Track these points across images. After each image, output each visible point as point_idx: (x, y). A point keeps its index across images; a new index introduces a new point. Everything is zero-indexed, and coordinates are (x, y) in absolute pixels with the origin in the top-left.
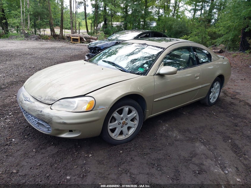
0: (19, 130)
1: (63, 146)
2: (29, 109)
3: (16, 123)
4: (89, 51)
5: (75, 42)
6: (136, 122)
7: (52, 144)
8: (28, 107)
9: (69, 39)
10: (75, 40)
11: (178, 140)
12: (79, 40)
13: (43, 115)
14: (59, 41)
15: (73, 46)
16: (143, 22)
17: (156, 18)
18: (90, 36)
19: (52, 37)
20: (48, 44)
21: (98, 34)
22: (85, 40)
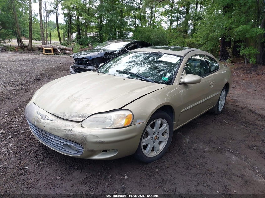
0: (28, 155)
1: (89, 169)
2: (51, 129)
3: (21, 147)
4: (75, 62)
5: (47, 54)
6: (167, 136)
7: (76, 169)
8: (49, 126)
9: (41, 51)
10: (48, 51)
11: (207, 152)
12: (52, 51)
13: (73, 135)
14: (28, 52)
15: (48, 58)
16: (118, 32)
17: (132, 29)
18: (64, 47)
19: (19, 48)
20: (17, 56)
21: (71, 45)
22: (59, 51)
